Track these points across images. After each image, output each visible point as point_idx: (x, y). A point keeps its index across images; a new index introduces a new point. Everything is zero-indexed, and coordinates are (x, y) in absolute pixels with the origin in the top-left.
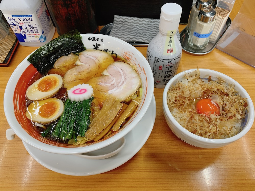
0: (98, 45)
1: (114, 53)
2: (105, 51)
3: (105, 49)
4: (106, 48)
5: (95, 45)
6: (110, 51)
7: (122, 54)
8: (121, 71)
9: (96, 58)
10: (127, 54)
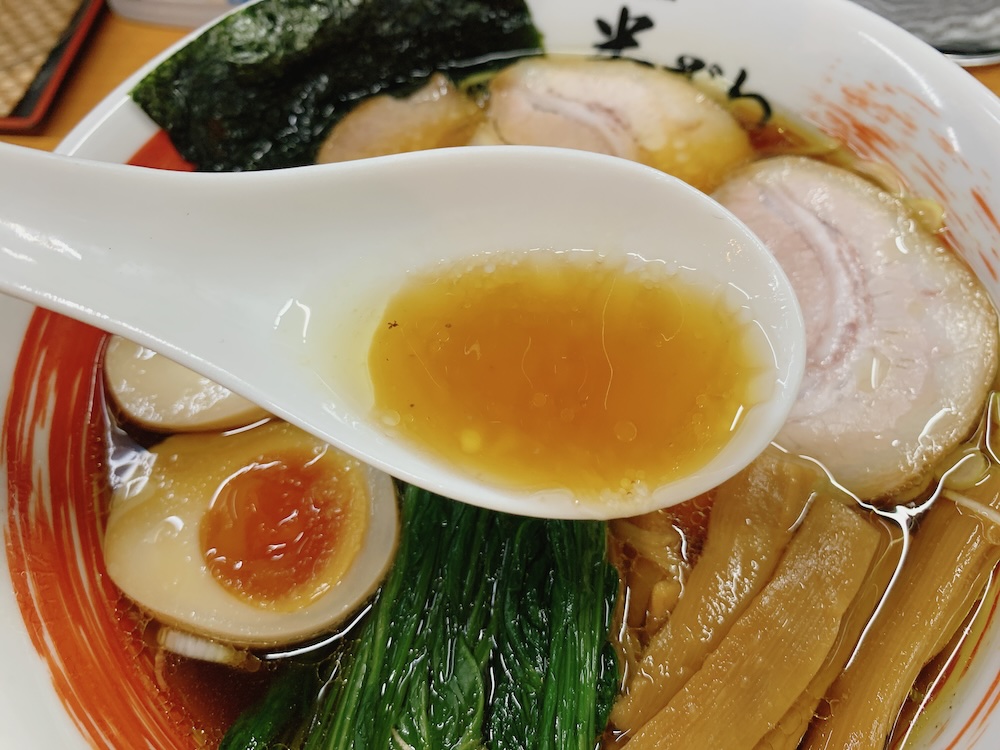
0: (631, 24)
1: (748, 87)
2: (687, 68)
3: (681, 60)
4: (693, 50)
5: (613, 20)
6: (718, 71)
7: (818, 99)
8: (821, 236)
9: (618, 120)
10: (863, 103)
